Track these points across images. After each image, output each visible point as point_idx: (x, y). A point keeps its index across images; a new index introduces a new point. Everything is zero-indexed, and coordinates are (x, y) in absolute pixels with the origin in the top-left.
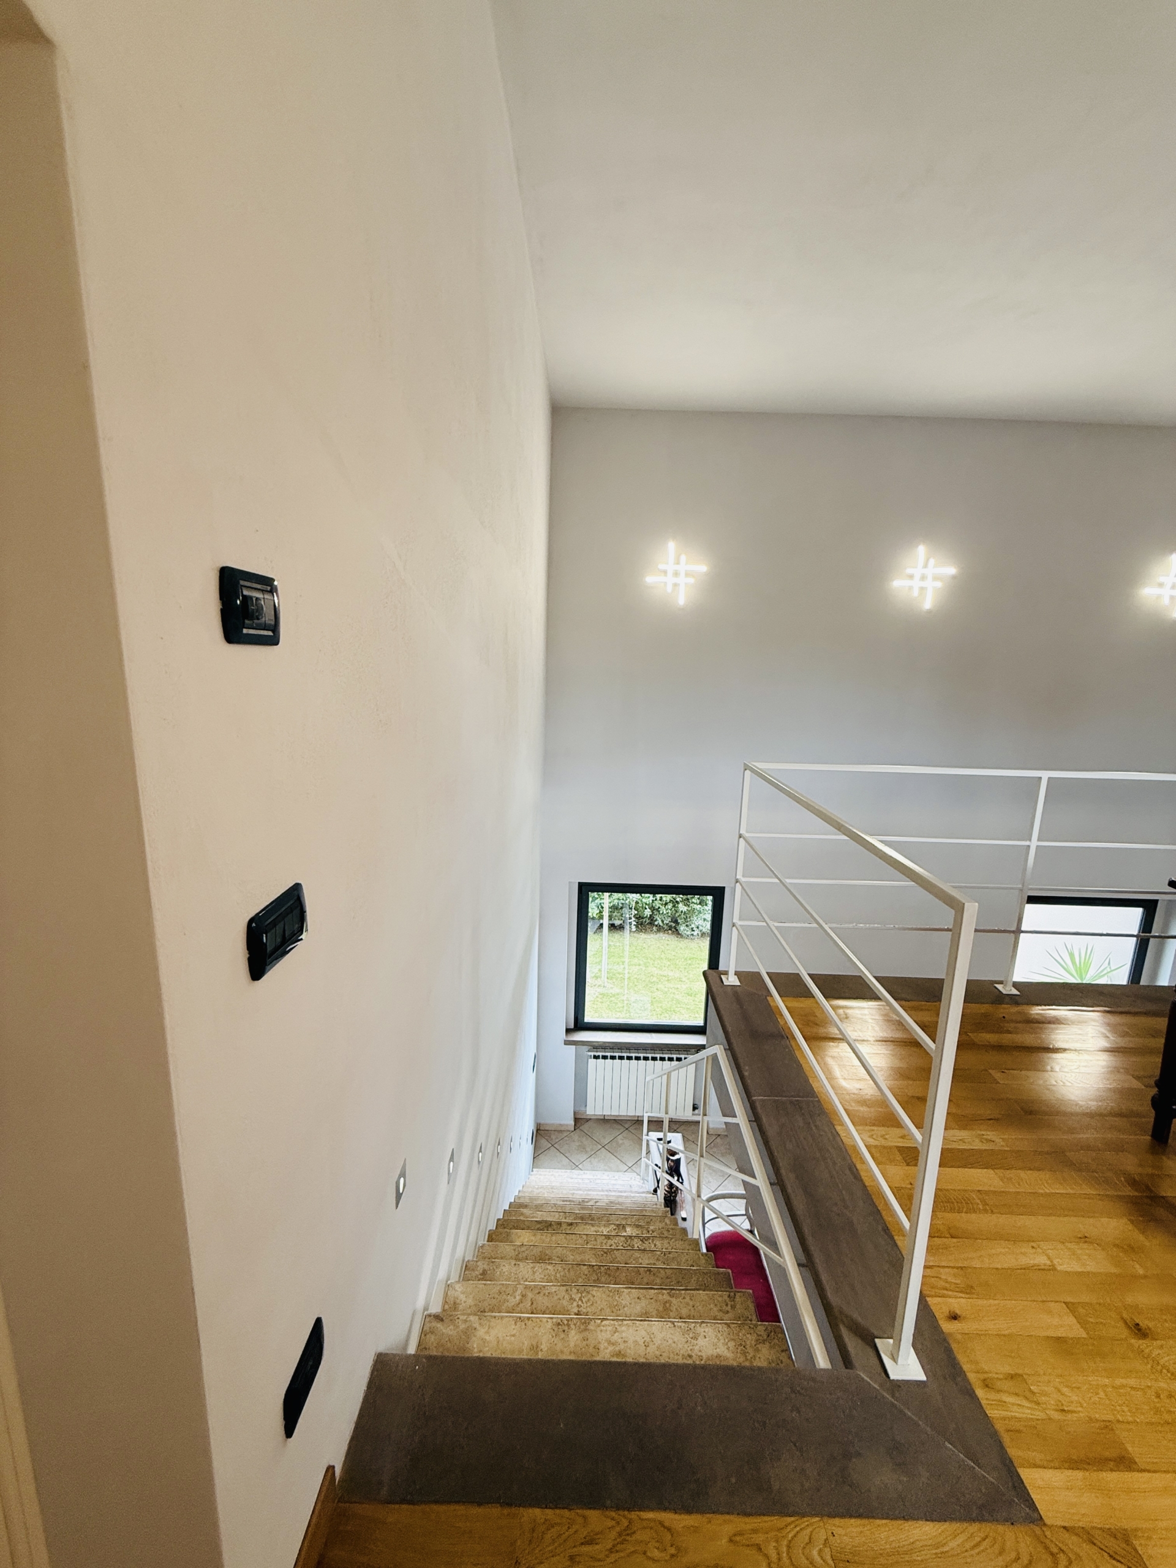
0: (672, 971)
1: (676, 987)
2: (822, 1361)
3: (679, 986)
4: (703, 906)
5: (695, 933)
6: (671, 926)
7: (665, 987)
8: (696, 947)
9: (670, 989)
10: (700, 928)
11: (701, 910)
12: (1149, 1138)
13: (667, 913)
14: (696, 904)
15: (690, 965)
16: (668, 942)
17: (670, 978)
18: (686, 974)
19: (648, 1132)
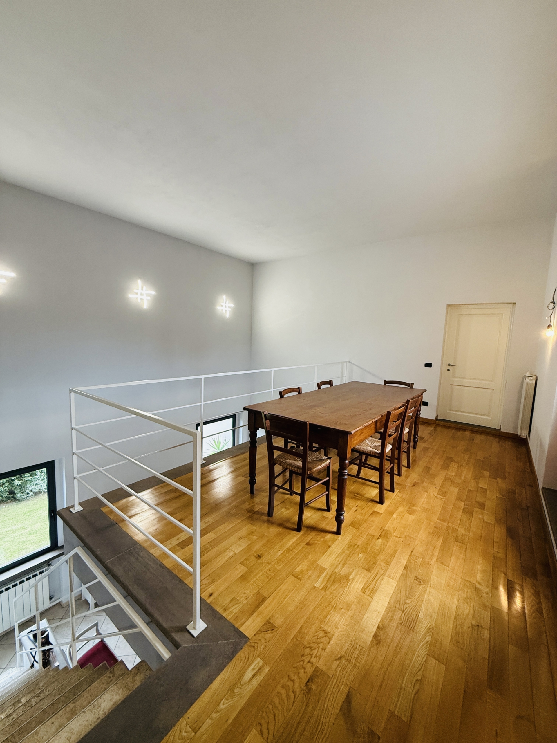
0: (15, 525)
1: (20, 533)
2: (166, 654)
3: (22, 532)
4: (33, 477)
5: (30, 495)
6: (9, 497)
7: (11, 538)
8: (32, 503)
9: (16, 537)
10: (33, 490)
11: (33, 479)
12: (250, 494)
13: (5, 490)
14: (28, 477)
15: (29, 516)
16: (8, 508)
17: (14, 530)
18: (27, 523)
19: (19, 633)
